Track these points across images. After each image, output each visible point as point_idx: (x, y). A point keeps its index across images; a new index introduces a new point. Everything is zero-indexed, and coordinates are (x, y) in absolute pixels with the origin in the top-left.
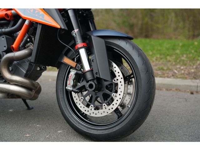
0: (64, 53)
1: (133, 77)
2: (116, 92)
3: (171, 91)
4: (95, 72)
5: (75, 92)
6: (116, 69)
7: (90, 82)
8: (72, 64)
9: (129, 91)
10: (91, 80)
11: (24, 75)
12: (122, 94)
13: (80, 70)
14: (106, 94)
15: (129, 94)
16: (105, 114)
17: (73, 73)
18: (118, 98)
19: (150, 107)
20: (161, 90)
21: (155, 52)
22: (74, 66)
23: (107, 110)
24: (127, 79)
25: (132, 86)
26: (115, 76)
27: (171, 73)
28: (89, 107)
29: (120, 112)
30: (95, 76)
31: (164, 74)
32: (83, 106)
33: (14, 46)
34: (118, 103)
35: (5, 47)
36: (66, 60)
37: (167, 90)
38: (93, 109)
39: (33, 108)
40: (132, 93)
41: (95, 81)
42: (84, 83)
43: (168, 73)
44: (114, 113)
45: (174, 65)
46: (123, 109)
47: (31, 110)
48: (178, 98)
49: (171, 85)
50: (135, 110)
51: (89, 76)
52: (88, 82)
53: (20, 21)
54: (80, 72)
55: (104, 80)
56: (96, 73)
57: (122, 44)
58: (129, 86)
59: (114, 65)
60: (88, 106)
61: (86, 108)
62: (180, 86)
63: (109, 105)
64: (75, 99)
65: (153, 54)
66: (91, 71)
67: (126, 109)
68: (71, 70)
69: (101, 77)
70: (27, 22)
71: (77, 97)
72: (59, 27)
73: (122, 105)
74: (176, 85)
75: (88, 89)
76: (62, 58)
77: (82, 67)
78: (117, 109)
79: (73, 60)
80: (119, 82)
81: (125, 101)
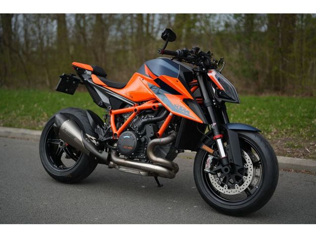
0: (202, 140)
1: (261, 164)
2: (246, 175)
3: (300, 173)
4: (229, 158)
5: (212, 174)
6: (247, 157)
7: (225, 167)
8: (211, 150)
9: (256, 174)
10: (226, 165)
11: (165, 156)
12: (251, 177)
13: (217, 156)
14: (238, 176)
15: (257, 176)
16: (237, 193)
17: (210, 158)
18: (248, 180)
19: (275, 189)
20: (289, 171)
21: (285, 121)
22: (212, 153)
23: (238, 190)
24: (256, 165)
25: (259, 169)
26: (246, 163)
27: (301, 152)
28: (223, 187)
29: (249, 192)
30: (230, 162)
31: (294, 153)
32: (218, 185)
33: (159, 132)
34: (248, 184)
35: (152, 133)
36: (205, 148)
37: (296, 171)
38: (227, 188)
39: (162, 185)
40: (259, 175)
41: (230, 166)
42: (220, 167)
43: (298, 152)
44: (244, 192)
45: (307, 141)
46: (251, 189)
47: (161, 188)
48: (306, 181)
49: (300, 166)
50: (262, 190)
51: (225, 162)
52: (223, 166)
53: (165, 112)
54: (217, 158)
55: (237, 165)
56: (231, 160)
57: (252, 136)
58: (257, 170)
59: (245, 153)
60: (222, 185)
61: (221, 187)
62: (310, 167)
63: (240, 185)
64: (211, 180)
65: (283, 124)
66: (227, 158)
67: (254, 190)
68: (209, 155)
69: (235, 163)
70: (171, 114)
71: (213, 178)
72: (202, 122)
73: (251, 186)
74: (306, 167)
75: (224, 172)
76: (201, 145)
77: (219, 153)
78: (247, 189)
79: (210, 147)
80: (249, 167)
81: (253, 183)
